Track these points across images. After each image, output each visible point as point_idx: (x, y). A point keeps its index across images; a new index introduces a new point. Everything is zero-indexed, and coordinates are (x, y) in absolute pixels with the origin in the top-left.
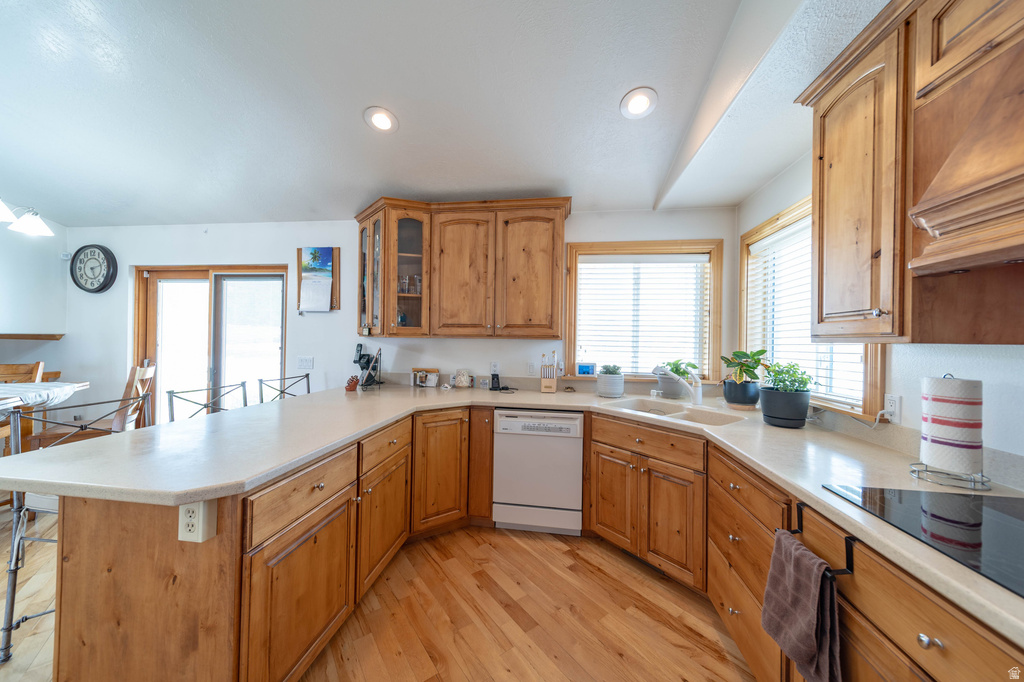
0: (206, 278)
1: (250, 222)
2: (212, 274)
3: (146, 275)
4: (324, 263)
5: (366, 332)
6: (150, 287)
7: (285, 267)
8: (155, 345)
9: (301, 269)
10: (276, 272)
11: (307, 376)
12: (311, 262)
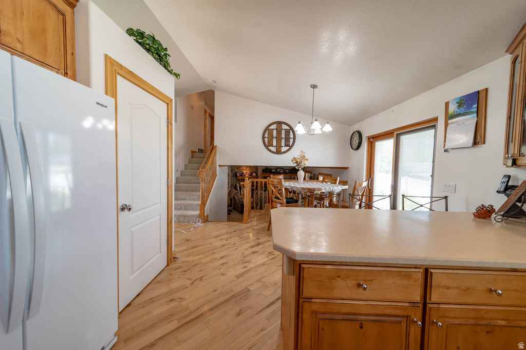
0: (393, 137)
1: (415, 96)
2: (395, 133)
3: (371, 140)
4: (470, 107)
5: (510, 162)
6: (373, 145)
7: (436, 119)
8: (374, 172)
9: (449, 117)
10: (430, 124)
11: (446, 198)
12: (456, 110)
